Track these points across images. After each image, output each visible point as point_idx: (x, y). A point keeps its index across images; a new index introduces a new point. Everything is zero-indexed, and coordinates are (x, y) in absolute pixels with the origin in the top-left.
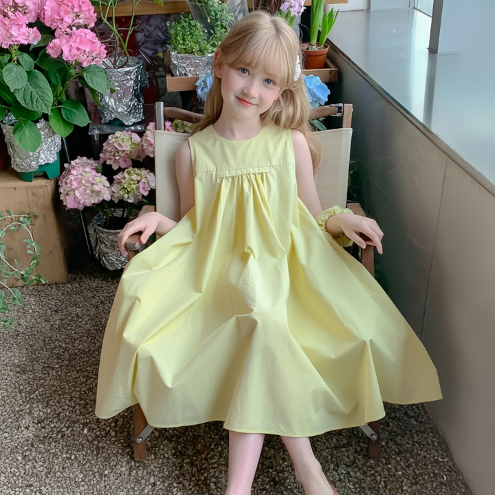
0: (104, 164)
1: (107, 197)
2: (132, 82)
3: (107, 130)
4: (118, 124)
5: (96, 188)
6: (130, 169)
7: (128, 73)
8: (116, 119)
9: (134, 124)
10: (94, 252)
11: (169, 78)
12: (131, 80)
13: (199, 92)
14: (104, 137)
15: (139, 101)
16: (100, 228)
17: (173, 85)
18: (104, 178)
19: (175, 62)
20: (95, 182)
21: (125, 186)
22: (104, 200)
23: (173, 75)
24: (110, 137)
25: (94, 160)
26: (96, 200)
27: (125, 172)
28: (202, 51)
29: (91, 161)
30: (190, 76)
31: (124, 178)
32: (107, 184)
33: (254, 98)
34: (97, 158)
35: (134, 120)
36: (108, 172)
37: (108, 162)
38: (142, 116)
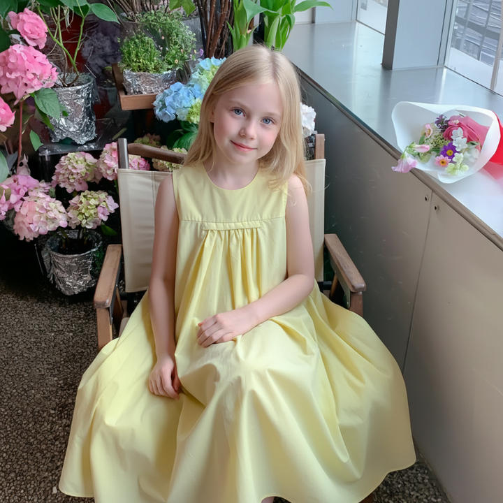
0: (58, 187)
1: (63, 223)
2: (83, 100)
3: (59, 150)
4: (70, 144)
5: (51, 215)
6: (87, 192)
7: (78, 92)
8: (67, 138)
9: (87, 143)
10: (49, 276)
11: (123, 96)
12: (82, 98)
13: (157, 112)
14: (56, 159)
15: (91, 119)
16: (54, 253)
17: (128, 103)
18: (59, 203)
19: (129, 80)
20: (49, 208)
21: (83, 211)
22: (60, 227)
23: (126, 93)
24: (62, 158)
25: (46, 181)
26: (51, 227)
27: (82, 196)
28: (156, 69)
29: (43, 184)
30: (145, 93)
31: (81, 202)
32: (62, 209)
34: (49, 180)
35: (86, 139)
36: (63, 196)
37: (62, 186)
38: (95, 135)
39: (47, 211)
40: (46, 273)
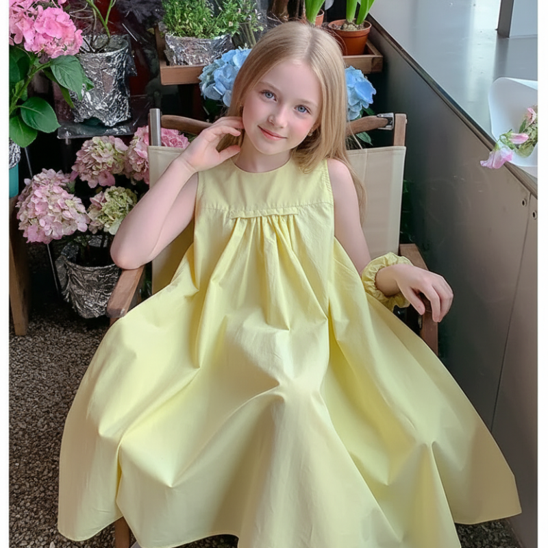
0: (78, 180)
1: (82, 227)
2: (114, 70)
3: (83, 133)
4: (95, 125)
5: (67, 214)
6: (113, 188)
7: (109, 59)
8: (93, 118)
9: (118, 125)
10: (64, 293)
11: (163, 67)
12: (113, 67)
13: (203, 88)
14: (78, 143)
15: (124, 94)
16: (70, 264)
17: (169, 76)
18: (78, 200)
19: (172, 47)
20: (65, 207)
21: (106, 212)
22: (77, 231)
23: (168, 64)
24: (85, 144)
25: (64, 172)
26: (66, 231)
27: (106, 194)
28: (206, 33)
29: (60, 175)
30: (190, 64)
31: (105, 201)
32: (82, 209)
33: (282, 128)
34: (67, 170)
35: (117, 120)
36: (83, 192)
37: (83, 178)
38: (128, 114)
39: (63, 210)
40: (61, 289)
